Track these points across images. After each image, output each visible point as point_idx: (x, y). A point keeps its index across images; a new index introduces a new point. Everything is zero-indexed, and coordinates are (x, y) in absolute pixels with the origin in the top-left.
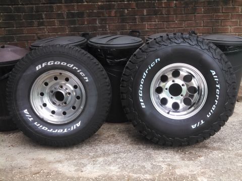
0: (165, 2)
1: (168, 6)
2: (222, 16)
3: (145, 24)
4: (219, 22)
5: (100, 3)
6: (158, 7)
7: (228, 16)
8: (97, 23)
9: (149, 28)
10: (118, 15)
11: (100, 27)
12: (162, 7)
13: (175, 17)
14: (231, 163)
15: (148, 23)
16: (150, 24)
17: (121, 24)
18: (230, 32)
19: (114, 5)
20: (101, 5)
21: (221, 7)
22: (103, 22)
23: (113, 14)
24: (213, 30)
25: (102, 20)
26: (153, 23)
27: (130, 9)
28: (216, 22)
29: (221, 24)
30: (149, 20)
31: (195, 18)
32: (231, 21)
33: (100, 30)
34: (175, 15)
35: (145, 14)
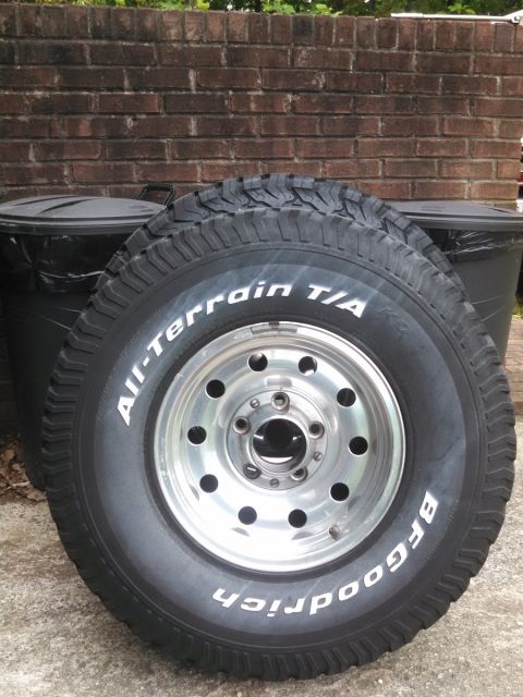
0: (258, 97)
1: (268, 110)
2: (443, 146)
3: (194, 166)
4: (433, 164)
5: (38, 93)
6: (236, 113)
7: (460, 146)
8: (31, 156)
9: (206, 178)
10: (103, 133)
11: (41, 172)
12: (250, 113)
13: (291, 146)
14: (470, 639)
15: (204, 162)
16: (212, 167)
17: (112, 163)
18: (470, 199)
19: (88, 100)
20: (43, 98)
21: (437, 118)
22: (52, 156)
23: (84, 128)
24: (414, 190)
25: (48, 149)
26: (221, 162)
27: (144, 117)
28: (426, 164)
29: (440, 172)
30: (208, 152)
31: (356, 152)
32: (472, 164)
33: (41, 181)
34: (290, 139)
35: (193, 132)
